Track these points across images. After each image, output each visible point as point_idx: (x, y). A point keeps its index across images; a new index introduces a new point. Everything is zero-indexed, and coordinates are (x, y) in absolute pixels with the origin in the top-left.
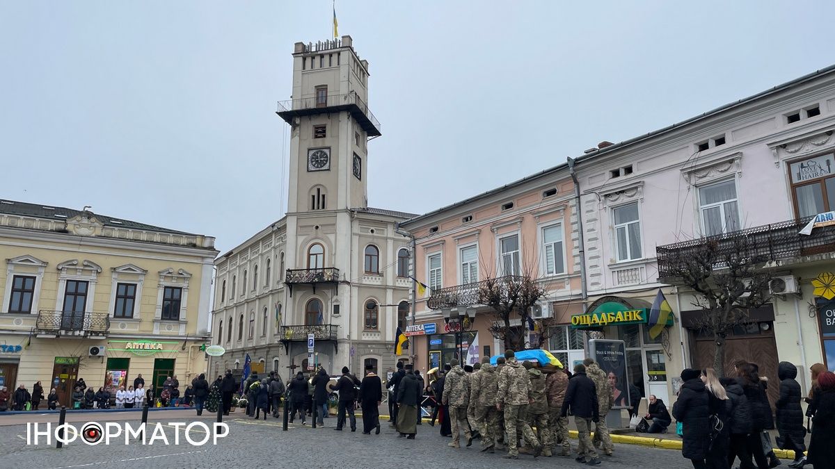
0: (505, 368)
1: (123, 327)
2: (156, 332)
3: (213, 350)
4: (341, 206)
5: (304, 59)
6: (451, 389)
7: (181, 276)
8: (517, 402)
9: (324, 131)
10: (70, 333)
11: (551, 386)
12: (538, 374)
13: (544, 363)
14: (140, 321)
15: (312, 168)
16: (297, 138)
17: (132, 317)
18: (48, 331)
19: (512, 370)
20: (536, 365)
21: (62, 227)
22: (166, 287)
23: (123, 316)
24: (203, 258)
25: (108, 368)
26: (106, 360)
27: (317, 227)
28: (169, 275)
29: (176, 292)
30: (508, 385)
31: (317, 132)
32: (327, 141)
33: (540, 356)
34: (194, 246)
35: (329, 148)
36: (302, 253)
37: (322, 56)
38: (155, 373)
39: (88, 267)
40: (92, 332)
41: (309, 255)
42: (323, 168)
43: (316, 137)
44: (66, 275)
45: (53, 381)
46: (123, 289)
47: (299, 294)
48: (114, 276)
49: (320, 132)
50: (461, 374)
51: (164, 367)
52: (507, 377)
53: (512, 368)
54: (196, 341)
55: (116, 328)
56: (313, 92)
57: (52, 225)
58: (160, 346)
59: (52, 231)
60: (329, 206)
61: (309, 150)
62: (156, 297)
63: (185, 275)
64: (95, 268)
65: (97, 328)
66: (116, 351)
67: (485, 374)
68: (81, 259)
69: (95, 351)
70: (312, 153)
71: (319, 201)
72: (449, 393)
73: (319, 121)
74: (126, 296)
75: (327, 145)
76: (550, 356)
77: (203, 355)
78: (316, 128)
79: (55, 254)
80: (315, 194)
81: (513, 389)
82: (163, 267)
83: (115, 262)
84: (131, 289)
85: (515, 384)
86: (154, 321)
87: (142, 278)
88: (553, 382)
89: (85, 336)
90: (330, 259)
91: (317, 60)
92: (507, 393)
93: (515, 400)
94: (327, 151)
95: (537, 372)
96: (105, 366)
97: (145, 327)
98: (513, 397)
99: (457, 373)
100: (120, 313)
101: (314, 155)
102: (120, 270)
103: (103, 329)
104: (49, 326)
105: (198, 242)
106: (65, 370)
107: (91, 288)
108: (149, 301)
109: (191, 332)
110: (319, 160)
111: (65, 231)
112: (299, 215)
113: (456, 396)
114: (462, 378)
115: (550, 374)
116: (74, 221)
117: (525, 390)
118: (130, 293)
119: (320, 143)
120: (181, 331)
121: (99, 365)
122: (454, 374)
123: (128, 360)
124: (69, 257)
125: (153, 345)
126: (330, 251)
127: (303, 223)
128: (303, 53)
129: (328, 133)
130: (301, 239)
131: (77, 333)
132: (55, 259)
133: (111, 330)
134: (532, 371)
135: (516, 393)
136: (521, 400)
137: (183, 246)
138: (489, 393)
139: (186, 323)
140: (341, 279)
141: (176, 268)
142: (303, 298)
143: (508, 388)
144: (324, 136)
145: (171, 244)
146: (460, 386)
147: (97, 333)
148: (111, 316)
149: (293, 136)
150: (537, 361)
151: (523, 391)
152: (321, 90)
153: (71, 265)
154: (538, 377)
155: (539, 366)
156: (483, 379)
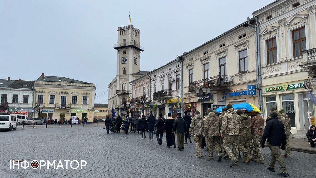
0: (226, 114)
1: (74, 106)
2: (82, 107)
3: (96, 111)
4: (130, 73)
5: (120, 32)
6: (194, 126)
7: (87, 94)
8: (232, 133)
9: (126, 52)
10: (62, 108)
11: (254, 123)
12: (247, 117)
13: (249, 110)
14: (78, 105)
15: (123, 63)
16: (119, 54)
17: (76, 104)
18: (58, 108)
19: (230, 115)
20: (245, 112)
21: (59, 84)
22: (83, 97)
23: (74, 104)
24: (92, 89)
25: (72, 115)
26: (71, 114)
27: (124, 79)
28: (84, 94)
29: (86, 98)
30: (228, 123)
31: (124, 53)
32: (126, 55)
33: (247, 106)
34: (90, 86)
35: (127, 57)
36: (121, 86)
37: (125, 31)
38: (82, 116)
39: (66, 93)
40: (67, 108)
41: (123, 86)
42: (126, 63)
43: (124, 54)
44: (61, 95)
45: (60, 118)
46: (74, 97)
47: (120, 97)
48: (72, 94)
49: (125, 53)
50: (200, 119)
51: (84, 115)
52: (228, 118)
53: (231, 114)
54: (91, 109)
55: (73, 106)
56: (123, 41)
57: (57, 83)
58: (83, 110)
59: (57, 85)
60: (127, 73)
61: (122, 58)
62: (82, 99)
63: (88, 94)
64: (67, 93)
65: (68, 107)
66: (73, 112)
67: (211, 119)
68: (64, 91)
69: (68, 112)
70: (123, 58)
71: (125, 72)
72: (193, 128)
73: (124, 50)
74: (75, 99)
75: (126, 56)
76: (252, 106)
77: (93, 112)
78: (124, 51)
79: (58, 90)
80: (124, 69)
81: (231, 126)
82: (83, 92)
83: (72, 91)
84: (75, 97)
85: (232, 123)
86: (81, 105)
87: (78, 95)
88: (255, 121)
89: (66, 108)
90: (127, 87)
91: (124, 32)
92: (227, 128)
93: (231, 132)
94: (126, 58)
95: (246, 116)
96: (71, 115)
97: (79, 106)
98: (230, 130)
99: (198, 118)
100: (73, 103)
101: (123, 59)
102: (73, 93)
103: (70, 107)
104: (58, 106)
105: (91, 85)
106: (62, 116)
107: (67, 97)
108: (80, 100)
109: (90, 107)
110: (124, 60)
111: (60, 85)
112: (120, 76)
113: (197, 130)
114: (201, 121)
115: (253, 116)
116: (62, 82)
117: (238, 127)
118: (75, 98)
119: (124, 56)
120: (88, 107)
121: (70, 115)
122: (196, 118)
123: (76, 113)
124: (61, 91)
125: (81, 110)
126: (127, 85)
127: (121, 78)
128: (120, 30)
129: (126, 53)
130: (121, 82)
131: (64, 108)
132: (59, 91)
133: (71, 107)
134: (242, 115)
135: (232, 129)
136: (235, 132)
137: (87, 87)
138: (214, 129)
139: (89, 105)
140: (130, 92)
141: (85, 92)
142: (121, 97)
143: (227, 125)
144: (126, 54)
145: (84, 86)
146: (199, 125)
147: (68, 108)
148: (71, 103)
149: (118, 54)
150: (245, 109)
151: (237, 128)
152: (125, 40)
153: (62, 92)
154: (246, 119)
155: (247, 112)
156: (210, 121)
